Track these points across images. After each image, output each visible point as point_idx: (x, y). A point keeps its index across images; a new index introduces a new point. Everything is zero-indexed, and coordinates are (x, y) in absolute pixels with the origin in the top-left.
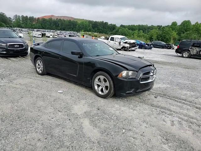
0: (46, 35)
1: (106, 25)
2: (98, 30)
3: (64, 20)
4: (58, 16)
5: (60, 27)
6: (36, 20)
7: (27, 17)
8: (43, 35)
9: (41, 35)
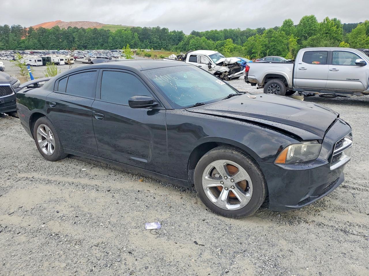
0: (52, 61)
1: (166, 33)
2: (150, 43)
3: (84, 30)
4: (71, 22)
5: (78, 43)
6: (25, 31)
7: (6, 26)
8: (46, 61)
9: (40, 61)
